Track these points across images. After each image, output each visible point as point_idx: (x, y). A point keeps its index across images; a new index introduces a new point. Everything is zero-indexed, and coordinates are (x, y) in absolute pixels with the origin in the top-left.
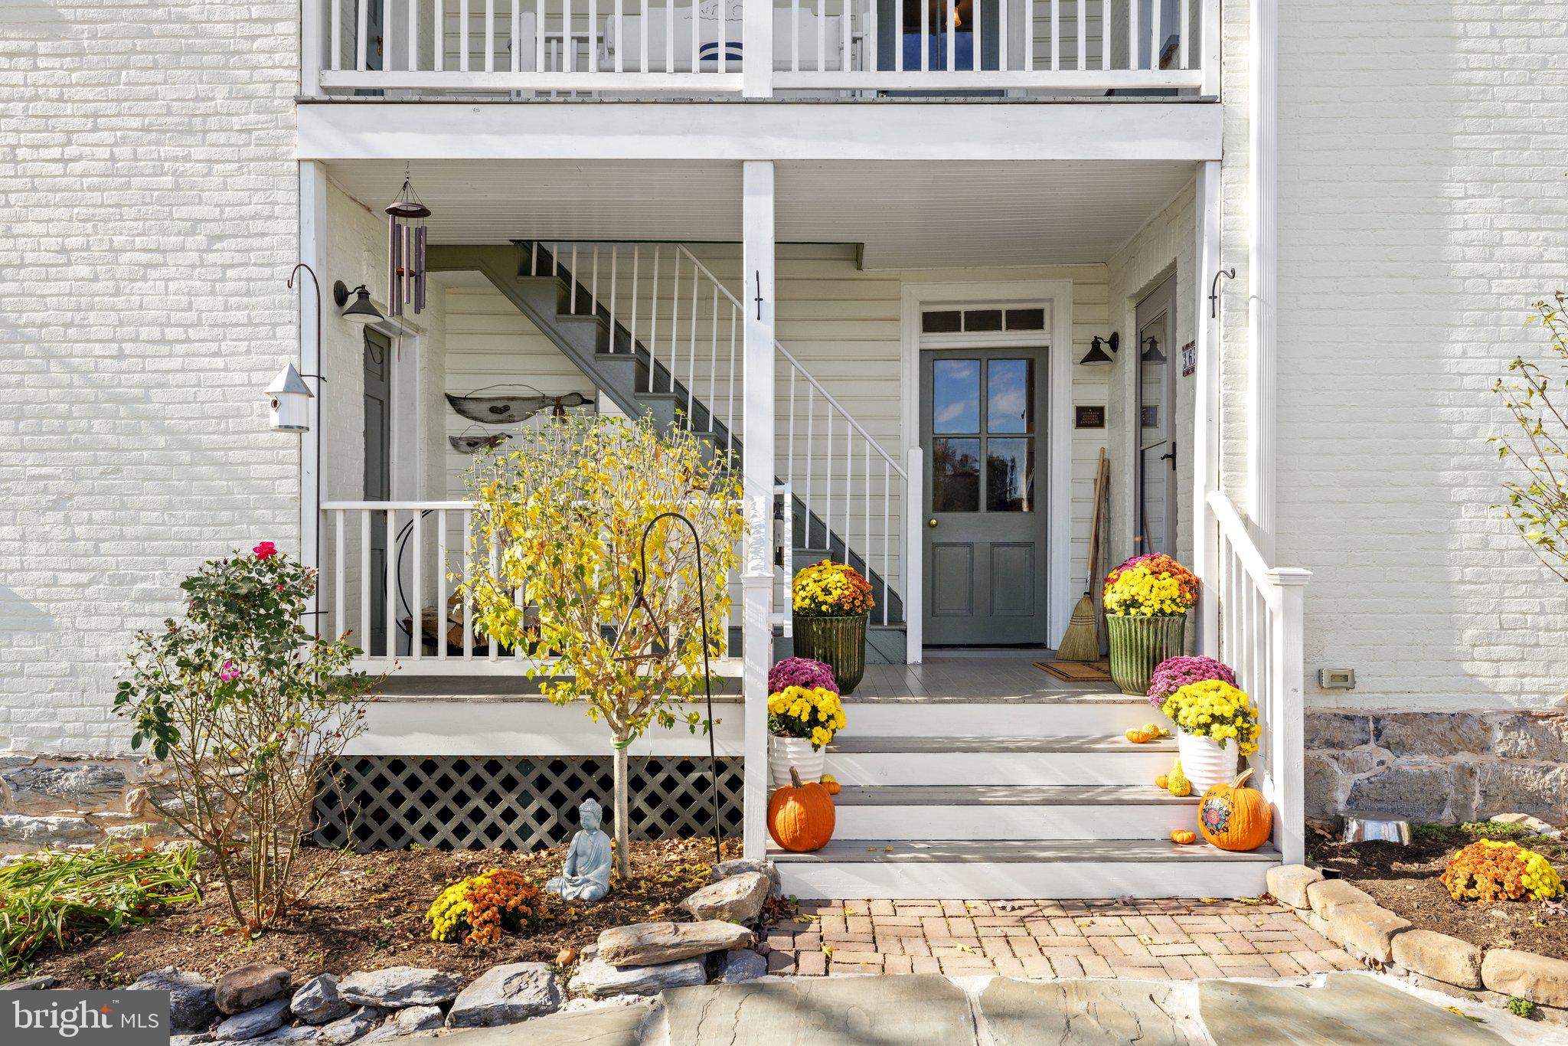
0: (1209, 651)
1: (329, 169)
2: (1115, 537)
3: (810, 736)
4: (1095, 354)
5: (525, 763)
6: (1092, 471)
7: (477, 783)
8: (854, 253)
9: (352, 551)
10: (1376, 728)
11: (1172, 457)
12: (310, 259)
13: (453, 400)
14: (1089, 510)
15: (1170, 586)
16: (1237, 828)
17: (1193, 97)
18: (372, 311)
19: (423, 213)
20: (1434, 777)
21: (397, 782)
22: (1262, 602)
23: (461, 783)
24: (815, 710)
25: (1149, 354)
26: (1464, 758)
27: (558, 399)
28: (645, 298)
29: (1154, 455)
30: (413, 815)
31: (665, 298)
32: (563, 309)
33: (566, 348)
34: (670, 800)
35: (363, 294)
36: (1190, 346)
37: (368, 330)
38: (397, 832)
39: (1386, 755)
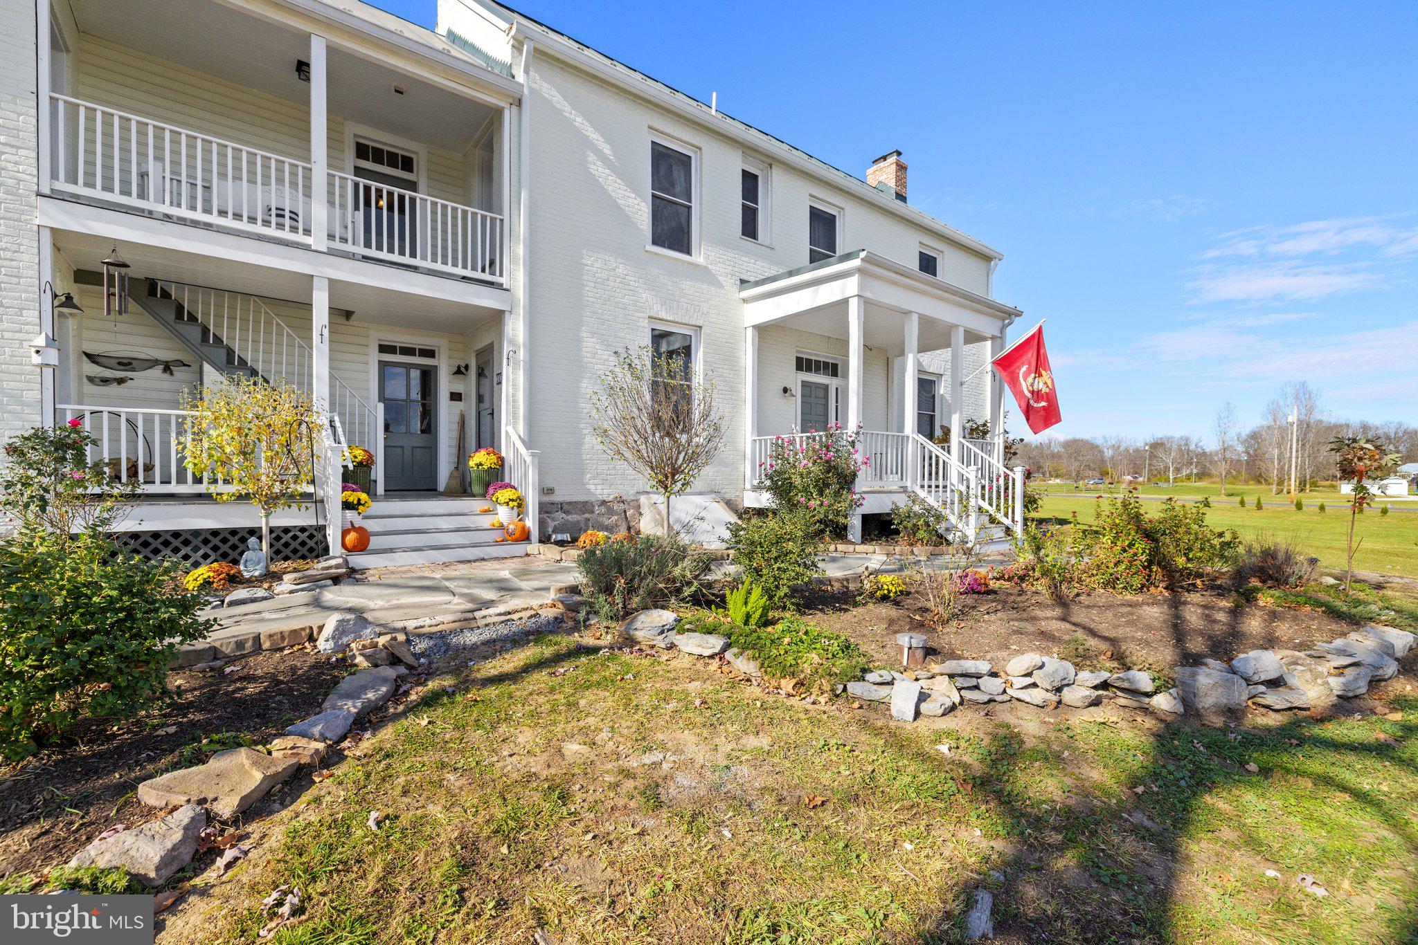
0: (507, 480)
1: (55, 234)
2: (467, 445)
3: (357, 509)
4: (459, 372)
5: (196, 533)
6: (457, 418)
10: (561, 507)
11: (492, 414)
13: (88, 355)
14: (455, 434)
15: (493, 458)
16: (518, 534)
17: (499, 286)
18: (75, 307)
20: (578, 522)
22: (525, 461)
24: (359, 500)
25: (481, 374)
26: (586, 515)
27: (167, 362)
29: (485, 413)
32: (179, 319)
33: (181, 337)
35: (70, 297)
36: (500, 374)
39: (564, 515)
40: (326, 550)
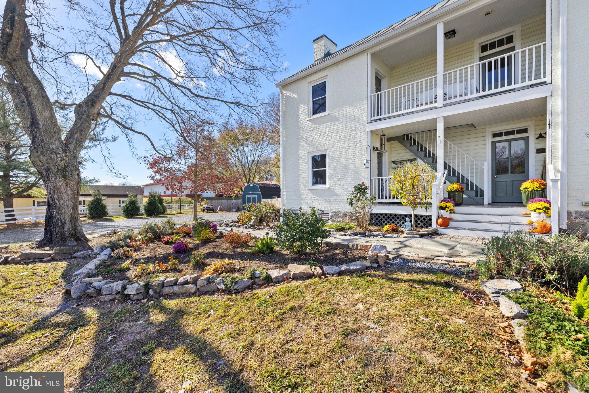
1: (372, 132)
4: (541, 137)
5: (400, 215)
7: (393, 218)
8: (472, 125)
9: (375, 185)
12: (369, 145)
13: (393, 162)
16: (539, 228)
18: (378, 150)
19: (385, 135)
21: (382, 217)
23: (391, 218)
27: (411, 160)
28: (426, 140)
30: (384, 222)
31: (430, 140)
32: (411, 145)
33: (411, 151)
34: (424, 222)
35: (377, 148)
37: (378, 153)
38: (381, 224)
40: (431, 225)
